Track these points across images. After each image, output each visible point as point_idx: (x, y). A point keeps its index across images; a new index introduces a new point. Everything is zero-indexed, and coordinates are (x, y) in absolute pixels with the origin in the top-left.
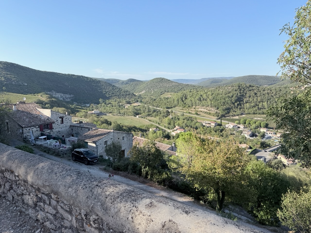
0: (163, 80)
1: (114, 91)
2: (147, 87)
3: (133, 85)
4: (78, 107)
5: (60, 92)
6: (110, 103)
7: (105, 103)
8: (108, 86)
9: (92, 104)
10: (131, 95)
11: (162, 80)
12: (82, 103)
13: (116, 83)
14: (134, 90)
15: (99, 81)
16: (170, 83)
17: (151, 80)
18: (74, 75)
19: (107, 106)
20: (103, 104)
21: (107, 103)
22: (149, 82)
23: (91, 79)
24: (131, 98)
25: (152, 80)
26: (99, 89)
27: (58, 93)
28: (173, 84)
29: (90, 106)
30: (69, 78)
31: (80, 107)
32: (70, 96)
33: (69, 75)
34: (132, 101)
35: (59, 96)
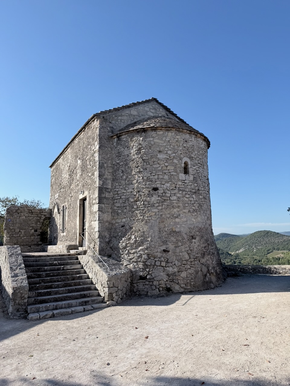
2: (246, 244)
3: (226, 242)
10: (226, 255)
11: (267, 234)
14: (229, 248)
16: (280, 238)
17: (251, 234)
22: (248, 237)
24: (225, 258)
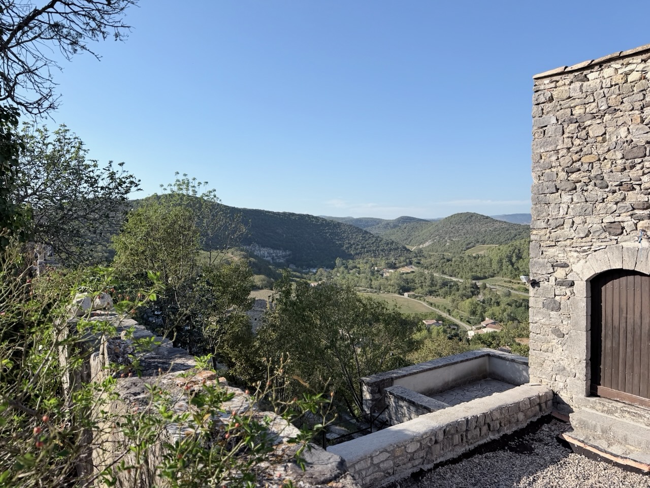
0: (474, 218)
1: (366, 243)
2: (437, 233)
3: (406, 230)
4: (295, 273)
5: (268, 247)
6: (356, 267)
7: (346, 267)
8: (355, 233)
9: (321, 269)
10: (401, 250)
11: (470, 218)
12: (304, 267)
13: (373, 225)
14: (409, 240)
15: (338, 223)
16: (489, 224)
17: (446, 218)
18: (293, 214)
19: (349, 273)
20: (342, 269)
21: (350, 266)
22: (441, 223)
23: (323, 220)
24: (400, 256)
25: (448, 219)
26: (337, 239)
27: (264, 247)
28: (497, 225)
29: (317, 272)
30: (285, 220)
31: (298, 274)
32: (284, 253)
33: (284, 213)
34: (400, 263)
35: (266, 253)
